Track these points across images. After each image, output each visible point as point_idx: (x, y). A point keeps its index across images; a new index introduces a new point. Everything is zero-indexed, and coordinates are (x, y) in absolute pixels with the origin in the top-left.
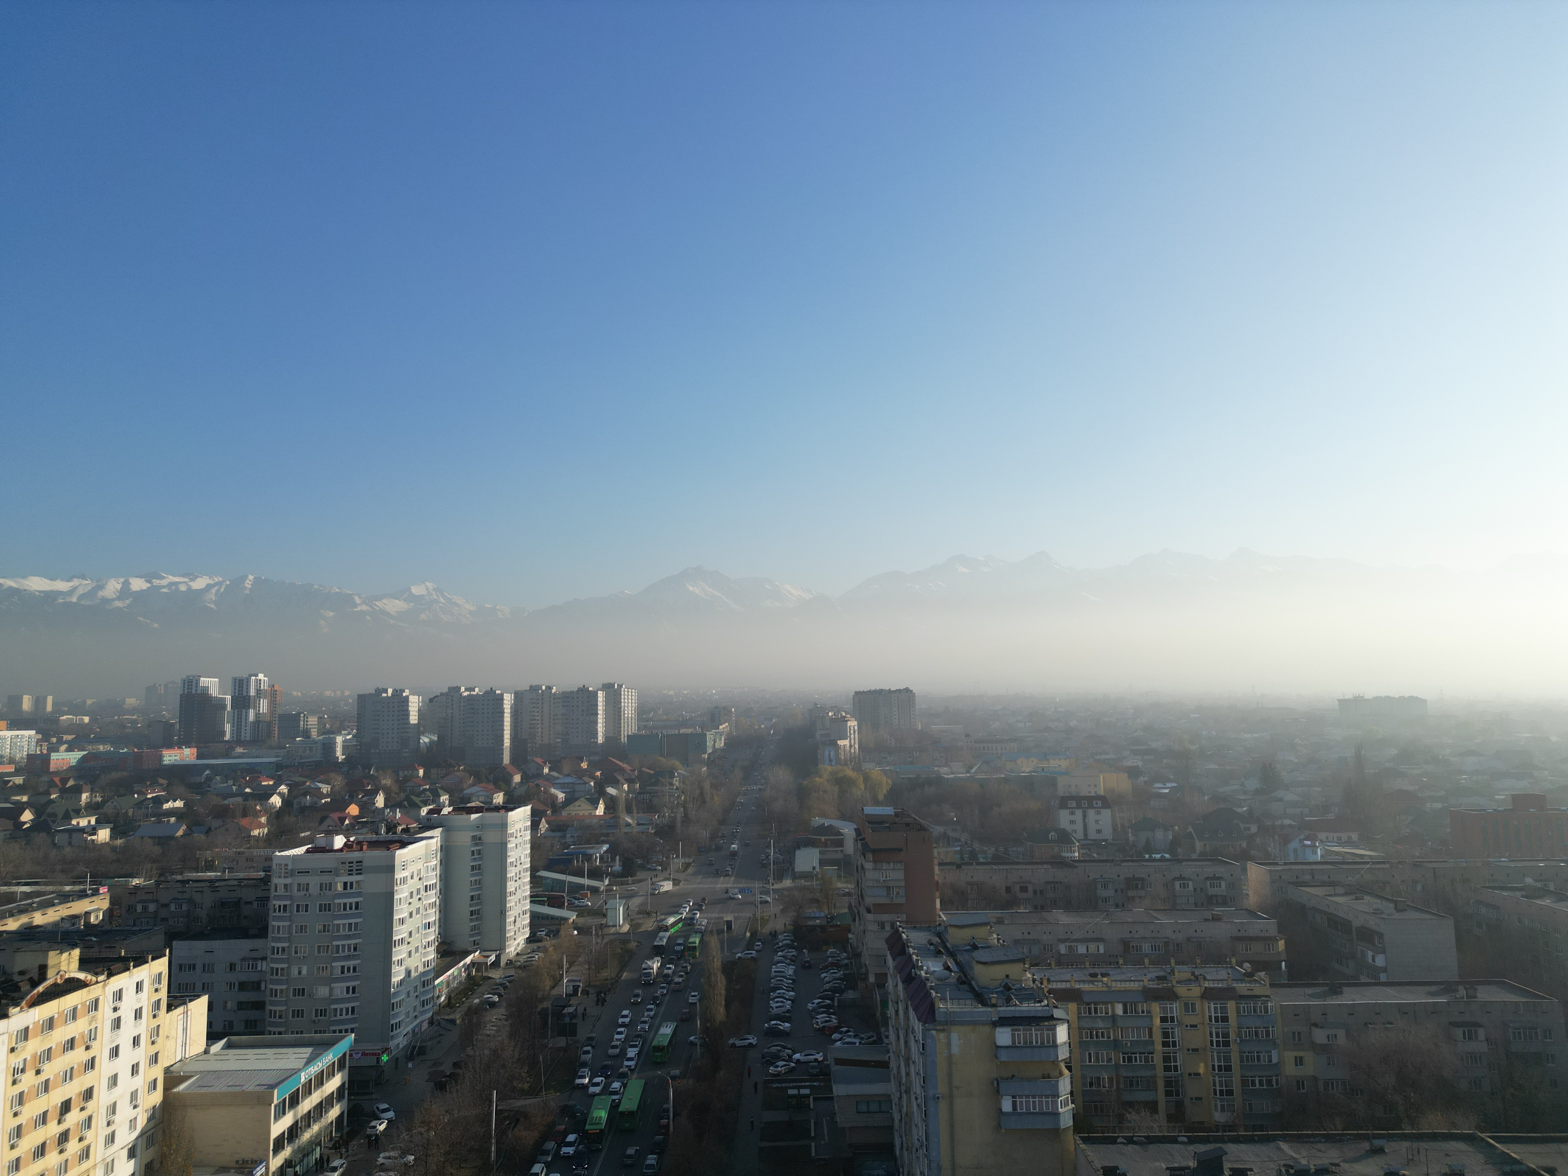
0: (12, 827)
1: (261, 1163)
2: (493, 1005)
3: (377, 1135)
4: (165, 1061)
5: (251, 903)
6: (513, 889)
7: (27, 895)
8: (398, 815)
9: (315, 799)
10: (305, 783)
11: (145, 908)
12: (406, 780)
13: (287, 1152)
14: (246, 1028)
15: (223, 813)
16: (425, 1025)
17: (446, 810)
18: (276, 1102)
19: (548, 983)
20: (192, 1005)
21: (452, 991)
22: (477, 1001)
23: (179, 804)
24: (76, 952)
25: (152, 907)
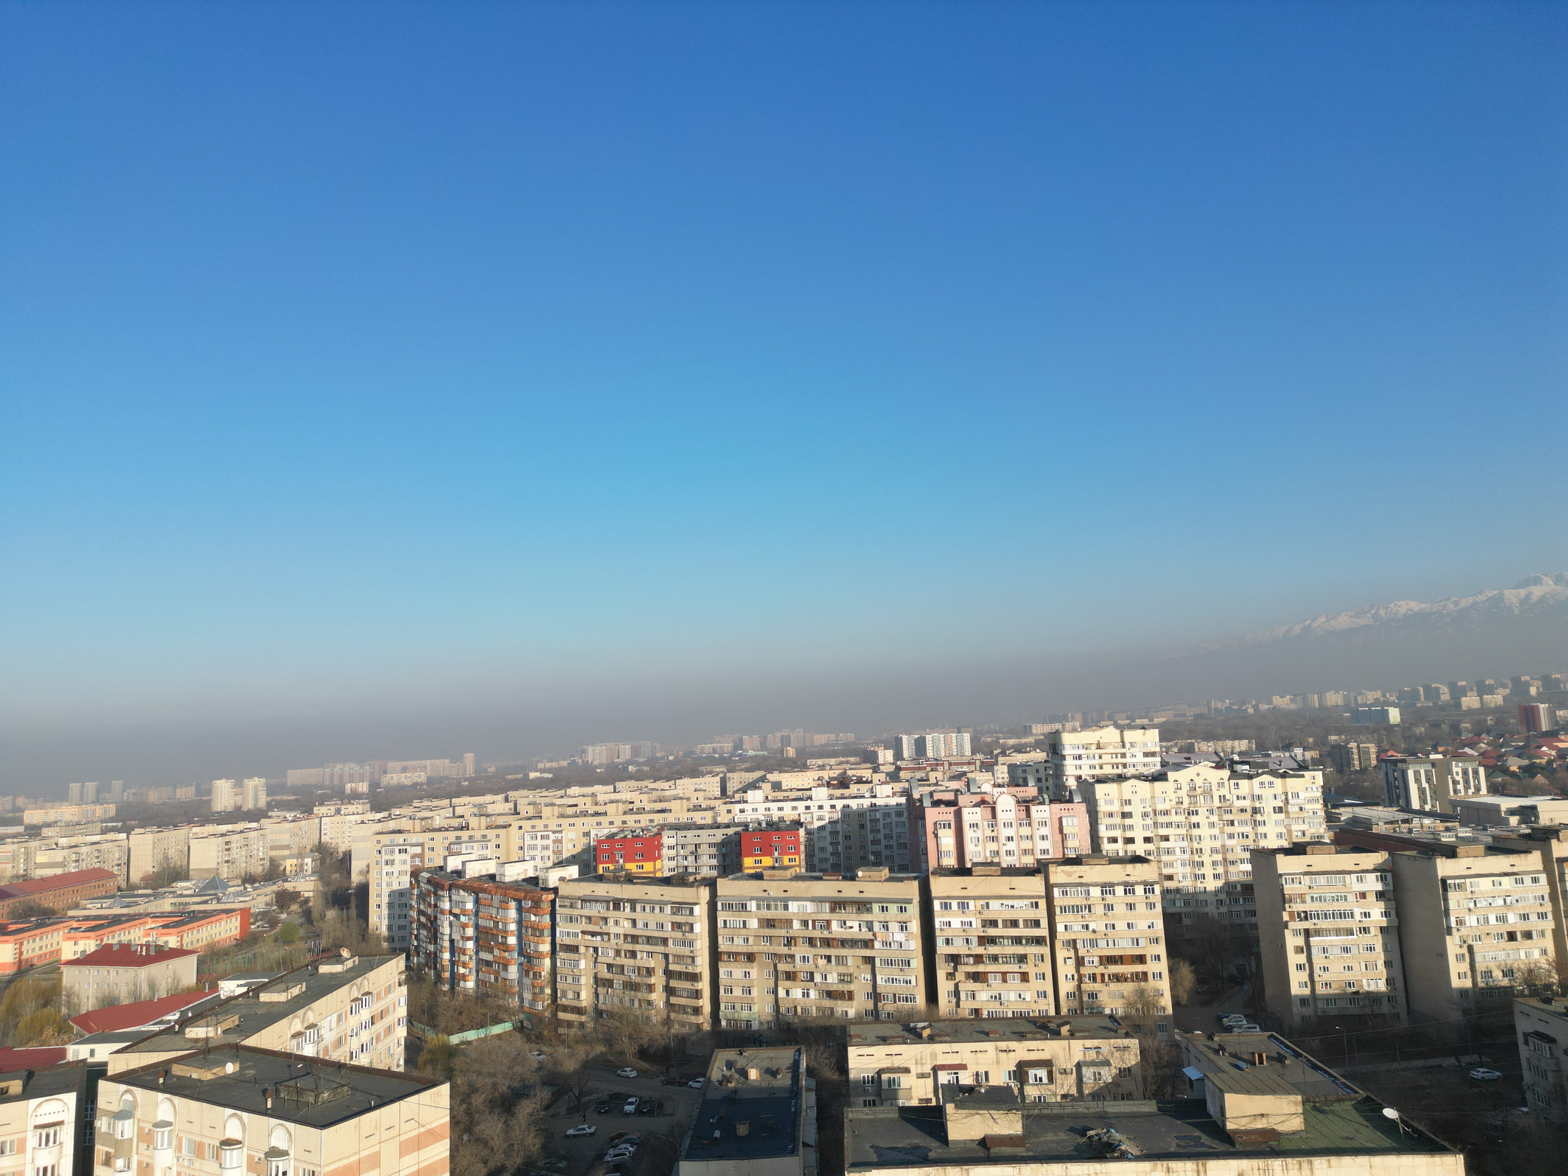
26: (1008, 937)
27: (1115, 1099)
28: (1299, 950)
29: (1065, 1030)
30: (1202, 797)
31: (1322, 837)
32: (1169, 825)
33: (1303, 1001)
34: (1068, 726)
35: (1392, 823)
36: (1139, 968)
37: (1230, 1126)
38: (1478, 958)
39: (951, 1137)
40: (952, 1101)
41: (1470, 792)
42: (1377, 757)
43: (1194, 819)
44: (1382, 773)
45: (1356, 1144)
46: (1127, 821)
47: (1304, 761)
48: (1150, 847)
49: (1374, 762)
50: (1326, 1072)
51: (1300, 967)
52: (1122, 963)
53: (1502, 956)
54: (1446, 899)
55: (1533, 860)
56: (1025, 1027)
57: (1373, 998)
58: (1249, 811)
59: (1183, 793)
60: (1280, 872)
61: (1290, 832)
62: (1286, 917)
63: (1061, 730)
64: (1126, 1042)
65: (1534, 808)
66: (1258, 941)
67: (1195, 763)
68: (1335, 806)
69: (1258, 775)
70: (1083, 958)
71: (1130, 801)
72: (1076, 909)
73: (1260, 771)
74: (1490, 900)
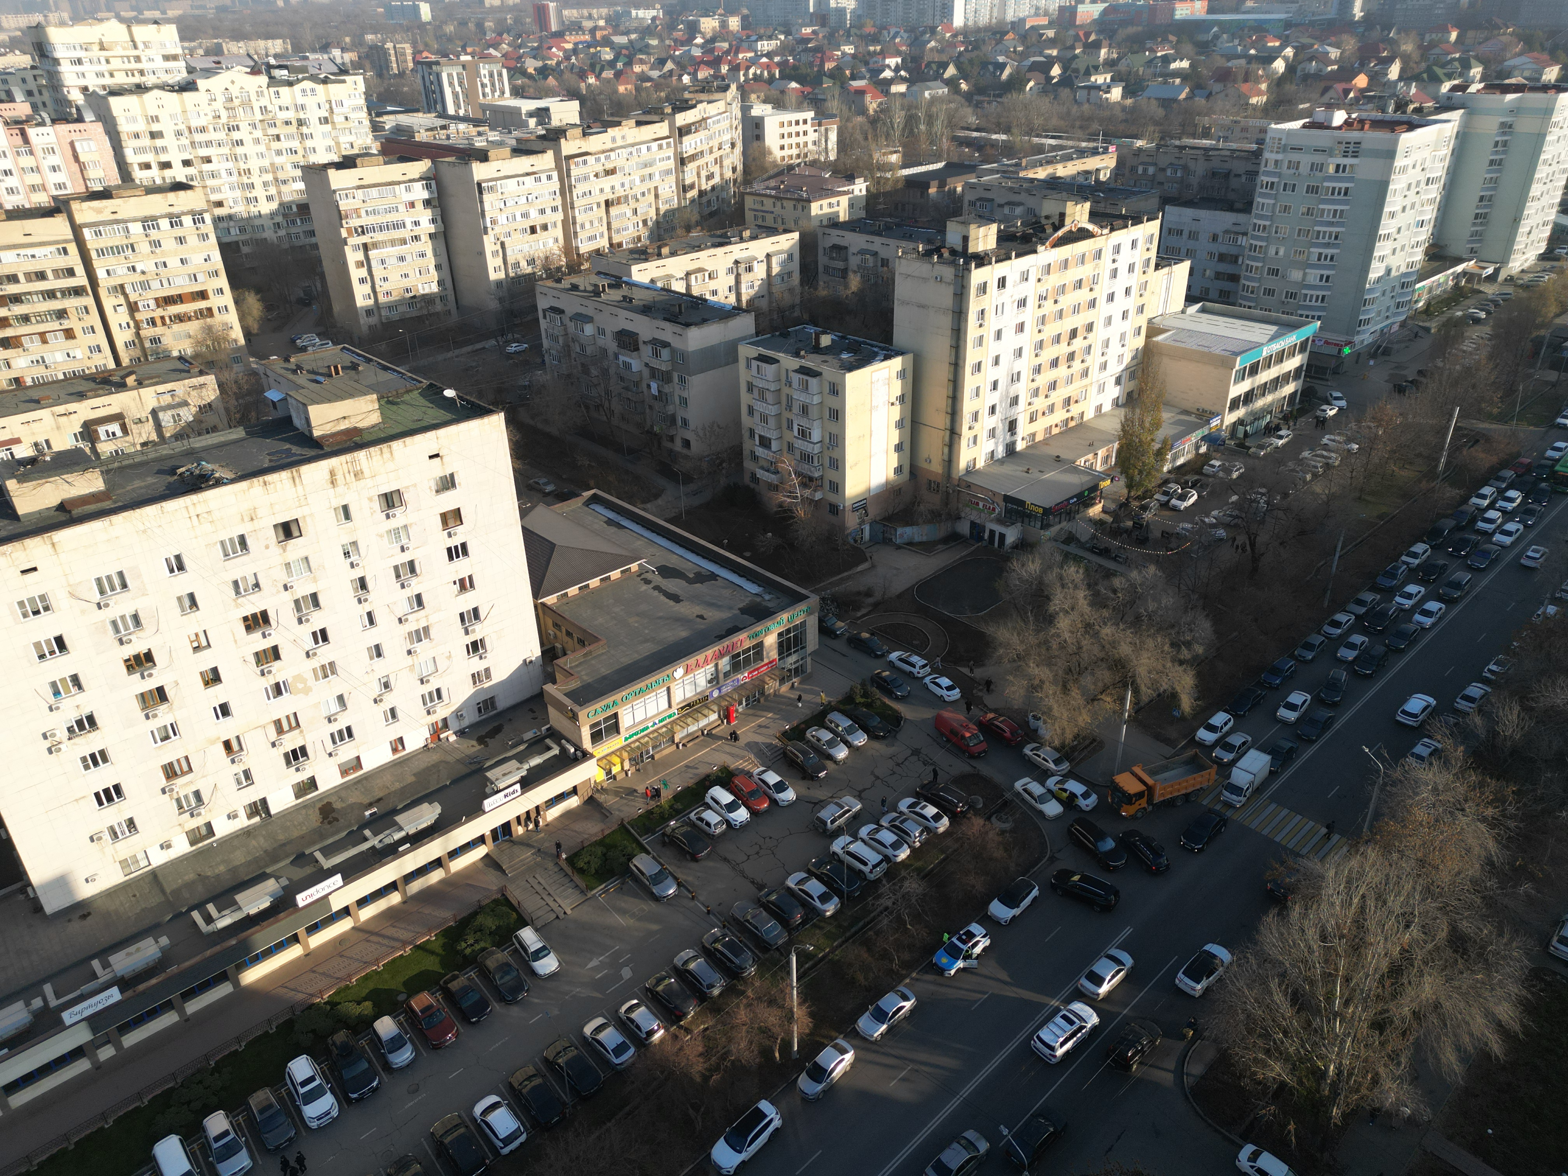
0: (1043, 81)
1: (1218, 415)
2: (1477, 321)
3: (1325, 418)
4: (1149, 313)
5: (1239, 176)
6: (1539, 193)
7: (1054, 148)
8: (1413, 90)
9: (1321, 66)
10: (1312, 45)
11: (1145, 170)
12: (1432, 45)
13: (1241, 412)
14: (1220, 296)
15: (1224, 76)
16: (1396, 328)
17: (1473, 88)
18: (1237, 368)
19: (1553, 309)
20: (1176, 268)
21: (1433, 298)
22: (1459, 313)
23: (1185, 64)
24: (1088, 205)
25: (1151, 170)
26: (37, 293)
27: (200, 434)
28: (360, 264)
29: (131, 380)
30: (241, 109)
31: (370, 148)
32: (208, 144)
33: (369, 312)
34: (53, 17)
35: (431, 129)
36: (202, 304)
37: (316, 433)
38: (509, 252)
39: (20, 511)
40: (13, 476)
41: (497, 94)
42: (414, 59)
43: (236, 135)
44: (419, 76)
45: (424, 424)
46: (159, 143)
47: (343, 64)
48: (190, 171)
49: (411, 65)
50: (394, 370)
51: (362, 281)
52: (182, 302)
53: (526, 248)
54: (482, 202)
55: (546, 160)
56: (83, 386)
57: (428, 299)
58: (294, 122)
59: (219, 105)
60: (333, 188)
61: (338, 144)
62: (344, 233)
63: (44, 23)
64: (202, 379)
65: (547, 110)
66: (320, 261)
67: (227, 68)
68: (379, 115)
69: (299, 81)
70: (136, 303)
71: (157, 117)
72: (117, 250)
73: (300, 76)
74: (516, 199)
